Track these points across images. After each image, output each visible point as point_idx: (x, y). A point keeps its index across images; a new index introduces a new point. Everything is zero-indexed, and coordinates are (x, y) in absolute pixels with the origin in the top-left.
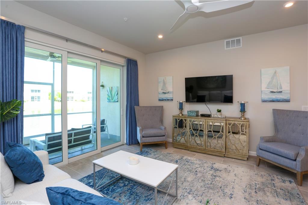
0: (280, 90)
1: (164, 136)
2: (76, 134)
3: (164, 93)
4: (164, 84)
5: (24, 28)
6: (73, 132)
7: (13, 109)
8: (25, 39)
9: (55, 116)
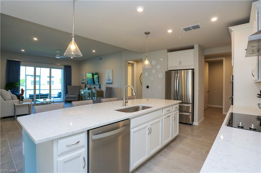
0: (110, 79)
1: (76, 98)
2: (41, 96)
3: (83, 80)
4: (83, 76)
5: (20, 61)
6: (40, 95)
7: (17, 85)
8: (21, 64)
9: (41, 90)
